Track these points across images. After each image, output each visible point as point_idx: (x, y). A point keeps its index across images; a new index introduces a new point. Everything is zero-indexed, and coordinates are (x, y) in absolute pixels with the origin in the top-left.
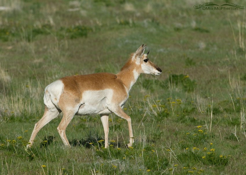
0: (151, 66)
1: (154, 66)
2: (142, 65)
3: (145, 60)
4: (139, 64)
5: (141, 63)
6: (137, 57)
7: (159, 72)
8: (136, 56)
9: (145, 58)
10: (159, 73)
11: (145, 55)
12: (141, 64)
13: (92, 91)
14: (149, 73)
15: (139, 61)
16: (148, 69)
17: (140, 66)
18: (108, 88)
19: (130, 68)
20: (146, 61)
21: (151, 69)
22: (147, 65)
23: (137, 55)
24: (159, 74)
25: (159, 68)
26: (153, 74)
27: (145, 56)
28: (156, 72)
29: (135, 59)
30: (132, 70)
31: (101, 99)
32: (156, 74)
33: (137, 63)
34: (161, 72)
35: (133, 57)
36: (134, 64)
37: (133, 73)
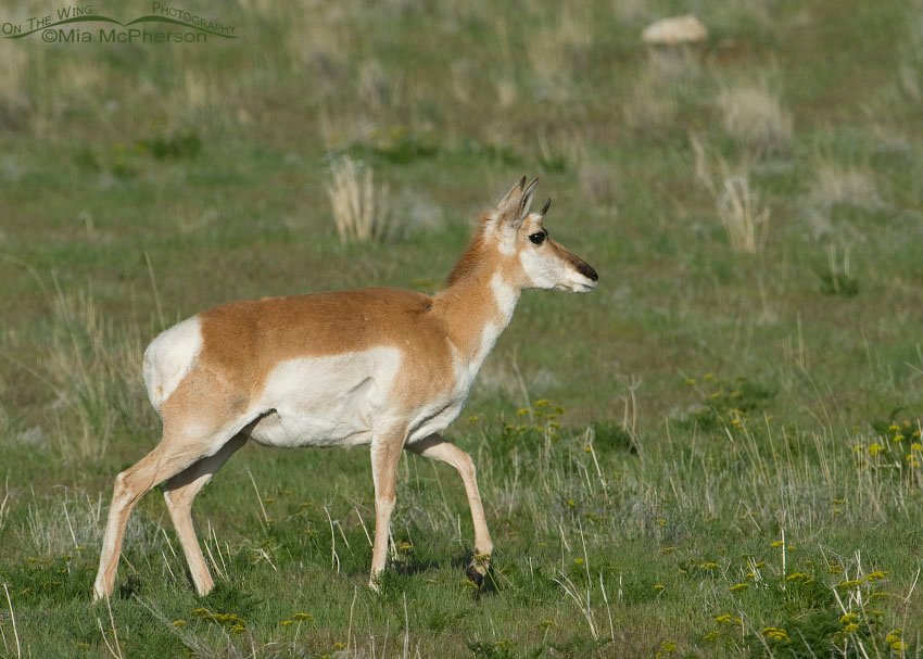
0: (556, 259)
1: (568, 258)
2: (524, 255)
3: (534, 235)
4: (514, 251)
5: (519, 246)
6: (506, 227)
7: (588, 282)
8: (499, 224)
9: (534, 229)
10: (590, 284)
11: (535, 217)
12: (518, 251)
13: (311, 361)
14: (551, 286)
15: (513, 240)
16: (545, 270)
17: (516, 260)
18: (383, 343)
19: (479, 271)
20: (537, 239)
21: (558, 270)
22: (541, 254)
23: (504, 216)
24: (589, 290)
25: (588, 266)
26: (564, 289)
27: (534, 222)
28: (577, 281)
29: (496, 232)
30: (488, 278)
31: (350, 386)
32: (577, 288)
33: (506, 247)
34: (594, 280)
35: (490, 227)
36: (492, 252)
37: (490, 289)
